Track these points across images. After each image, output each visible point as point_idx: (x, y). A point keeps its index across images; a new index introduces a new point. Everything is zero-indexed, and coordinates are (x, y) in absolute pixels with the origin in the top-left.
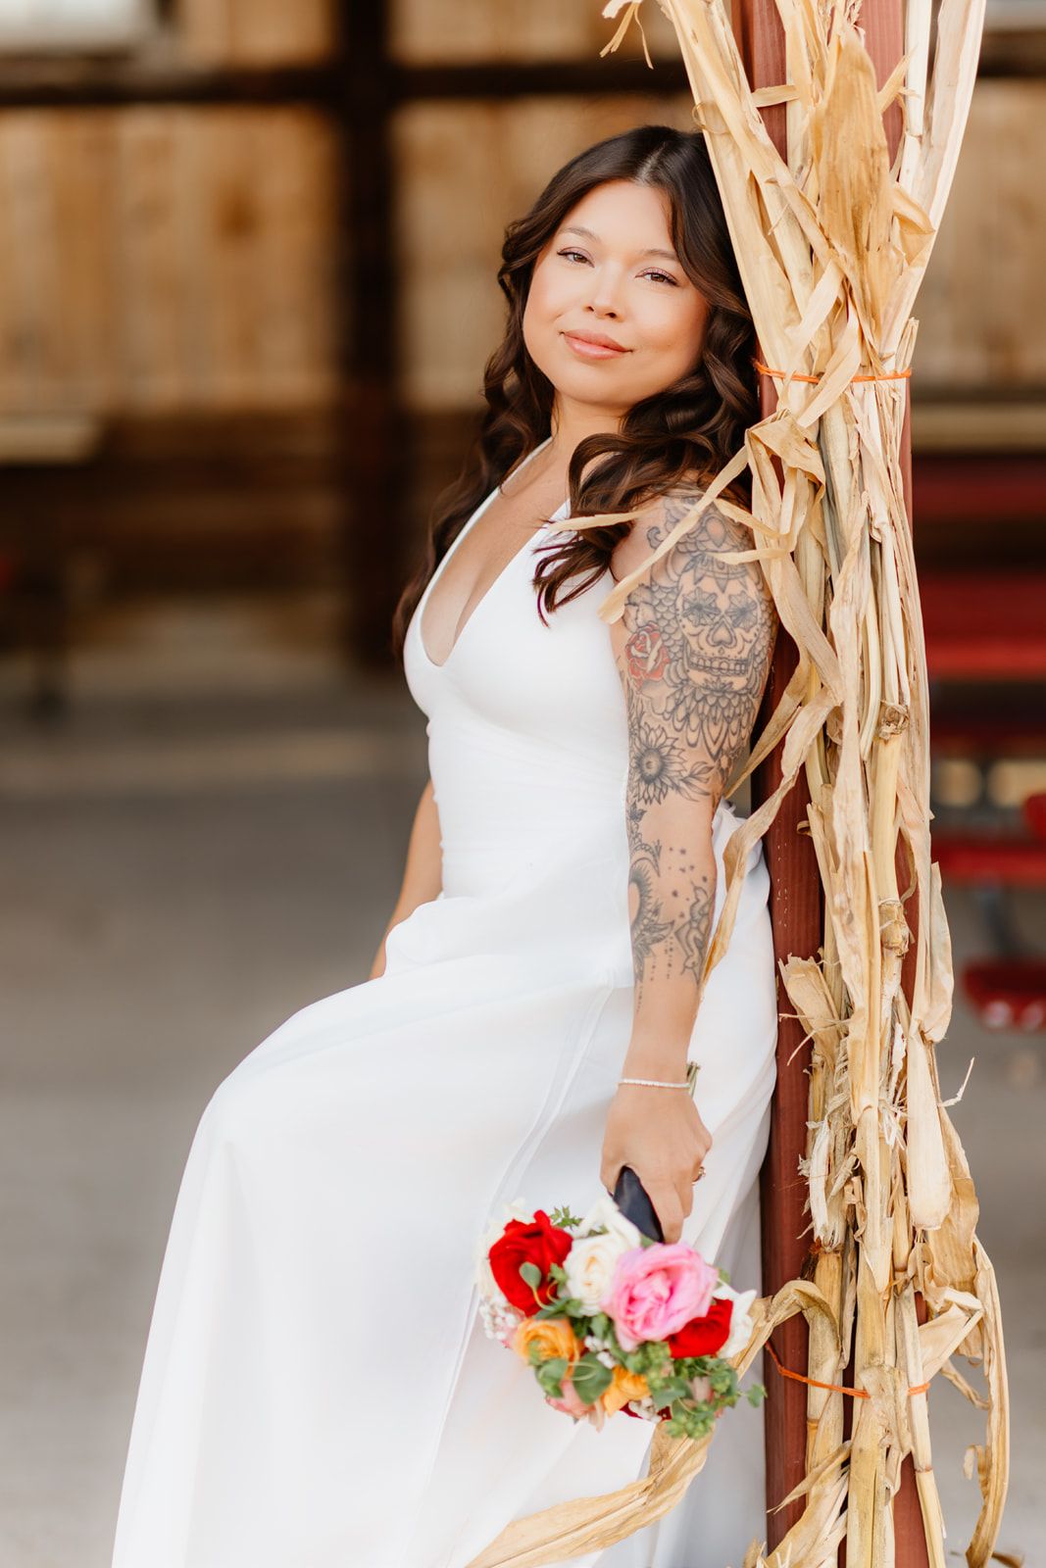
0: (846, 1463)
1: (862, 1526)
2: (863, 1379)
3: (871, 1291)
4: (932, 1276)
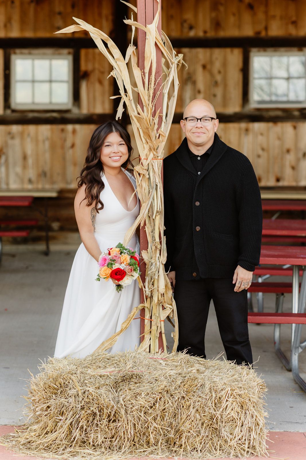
0: (151, 332)
1: (153, 341)
2: (153, 318)
4: (165, 302)
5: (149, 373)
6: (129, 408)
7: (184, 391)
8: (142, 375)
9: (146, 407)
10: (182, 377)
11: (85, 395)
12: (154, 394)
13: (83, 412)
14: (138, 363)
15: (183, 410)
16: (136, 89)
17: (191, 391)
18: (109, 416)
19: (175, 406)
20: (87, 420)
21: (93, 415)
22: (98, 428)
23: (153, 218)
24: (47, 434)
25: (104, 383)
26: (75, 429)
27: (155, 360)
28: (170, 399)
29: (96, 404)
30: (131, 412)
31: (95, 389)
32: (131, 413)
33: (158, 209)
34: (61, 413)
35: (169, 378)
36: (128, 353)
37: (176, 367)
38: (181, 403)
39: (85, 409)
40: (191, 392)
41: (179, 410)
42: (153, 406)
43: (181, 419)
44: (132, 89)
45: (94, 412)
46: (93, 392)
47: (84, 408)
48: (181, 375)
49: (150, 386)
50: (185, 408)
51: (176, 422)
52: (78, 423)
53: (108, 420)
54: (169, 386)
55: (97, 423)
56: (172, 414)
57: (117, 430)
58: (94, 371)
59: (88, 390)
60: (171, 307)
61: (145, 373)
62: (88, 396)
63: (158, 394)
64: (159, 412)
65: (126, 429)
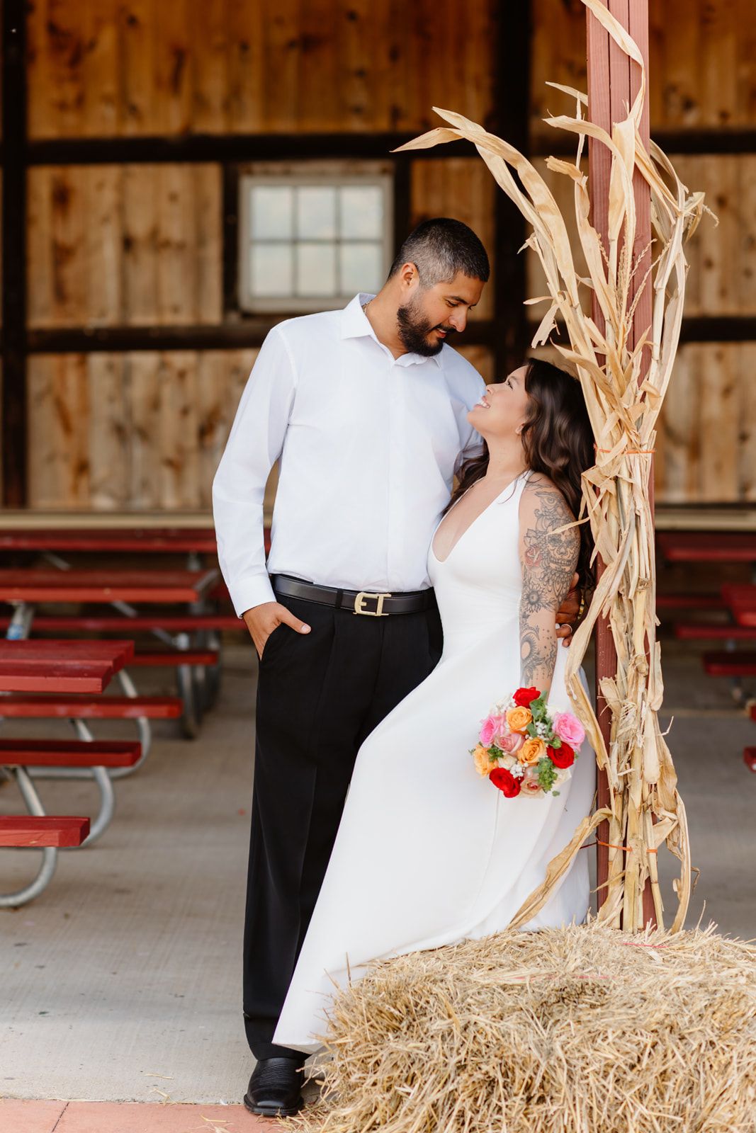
0: (623, 878)
1: (629, 903)
2: (630, 843)
3: (633, 808)
4: (658, 805)
5: (623, 983)
6: (576, 1069)
7: (712, 1027)
8: (607, 986)
9: (619, 1067)
10: (706, 993)
11: (466, 1035)
12: (639, 1034)
13: (464, 1076)
14: (596, 956)
15: (712, 1076)
16: (585, 281)
17: (730, 1028)
18: (528, 1088)
19: (691, 1066)
20: (472, 1098)
21: (487, 1084)
22: (502, 1118)
23: (629, 597)
24: (375, 1129)
25: (513, 1005)
26: (445, 1117)
27: (636, 948)
28: (679, 1048)
29: (496, 1056)
30: (582, 1079)
31: (493, 1019)
32: (581, 1082)
33: (643, 576)
34: (410, 1079)
35: (674, 995)
36: (569, 931)
37: (691, 966)
38: (706, 1058)
39: (469, 1068)
40: (732, 1031)
41: (702, 1074)
42: (637, 1064)
43: (707, 1096)
44: (577, 281)
45: (489, 1077)
46: (488, 1028)
47: (465, 1066)
48: (704, 987)
49: (627, 1014)
50: (715, 1071)
51: (694, 1104)
52: (451, 1104)
53: (525, 1097)
54: (676, 1015)
55: (499, 1104)
56: (684, 1084)
57: (548, 1122)
58: (488, 975)
59: (475, 1023)
60: (672, 816)
61: (614, 982)
62: (475, 1037)
63: (649, 1034)
64: (651, 1080)
65: (570, 1119)
